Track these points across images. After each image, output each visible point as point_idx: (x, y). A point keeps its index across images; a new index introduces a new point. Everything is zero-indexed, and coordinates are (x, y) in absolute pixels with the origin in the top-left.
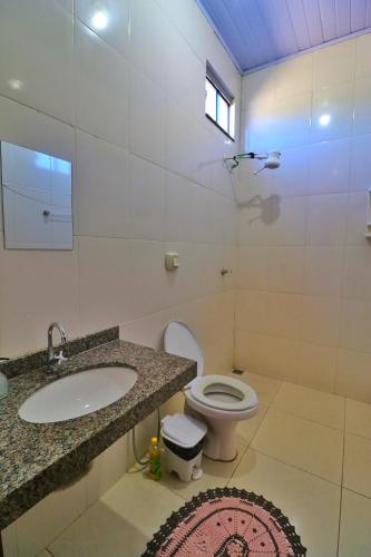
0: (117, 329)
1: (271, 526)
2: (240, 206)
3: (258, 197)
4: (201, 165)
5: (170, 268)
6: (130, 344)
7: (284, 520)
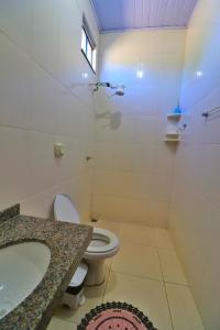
0: (18, 207)
1: (135, 322)
2: (98, 117)
3: (108, 112)
4: (74, 85)
5: (58, 155)
6: (31, 218)
7: (141, 315)
